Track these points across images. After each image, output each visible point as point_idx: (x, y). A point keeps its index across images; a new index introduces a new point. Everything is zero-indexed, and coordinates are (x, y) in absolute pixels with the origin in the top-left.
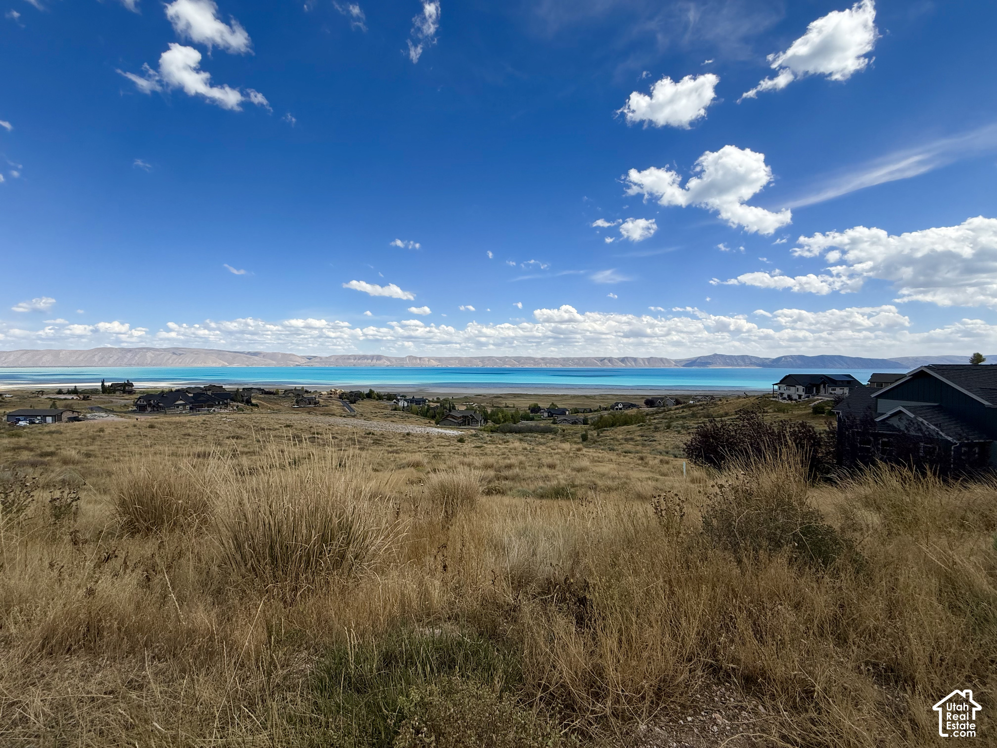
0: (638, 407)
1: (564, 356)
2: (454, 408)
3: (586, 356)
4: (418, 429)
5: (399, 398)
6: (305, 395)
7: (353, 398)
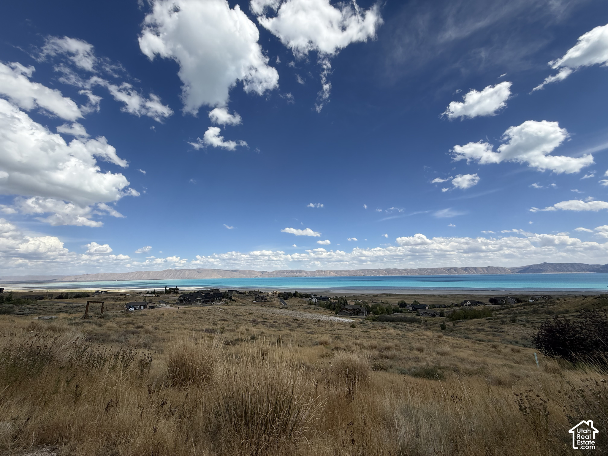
0: (484, 304)
1: (420, 268)
2: (347, 303)
3: (437, 267)
4: (325, 318)
5: (312, 296)
6: (260, 295)
7: (286, 296)
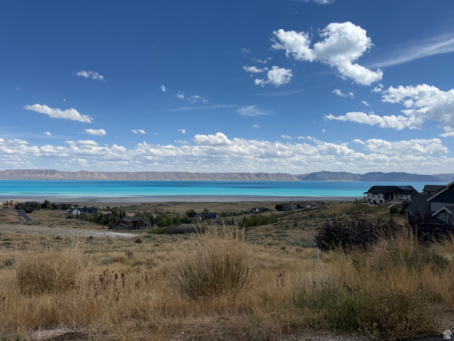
0: (271, 211)
1: (214, 172)
3: (231, 172)
4: (98, 234)
5: (73, 207)
7: (29, 208)
